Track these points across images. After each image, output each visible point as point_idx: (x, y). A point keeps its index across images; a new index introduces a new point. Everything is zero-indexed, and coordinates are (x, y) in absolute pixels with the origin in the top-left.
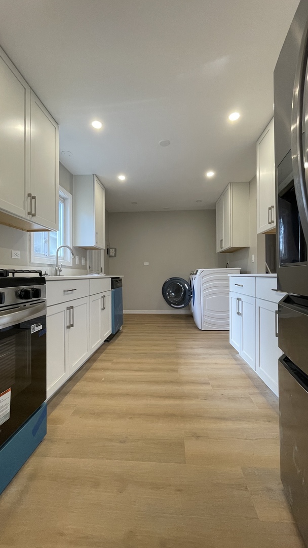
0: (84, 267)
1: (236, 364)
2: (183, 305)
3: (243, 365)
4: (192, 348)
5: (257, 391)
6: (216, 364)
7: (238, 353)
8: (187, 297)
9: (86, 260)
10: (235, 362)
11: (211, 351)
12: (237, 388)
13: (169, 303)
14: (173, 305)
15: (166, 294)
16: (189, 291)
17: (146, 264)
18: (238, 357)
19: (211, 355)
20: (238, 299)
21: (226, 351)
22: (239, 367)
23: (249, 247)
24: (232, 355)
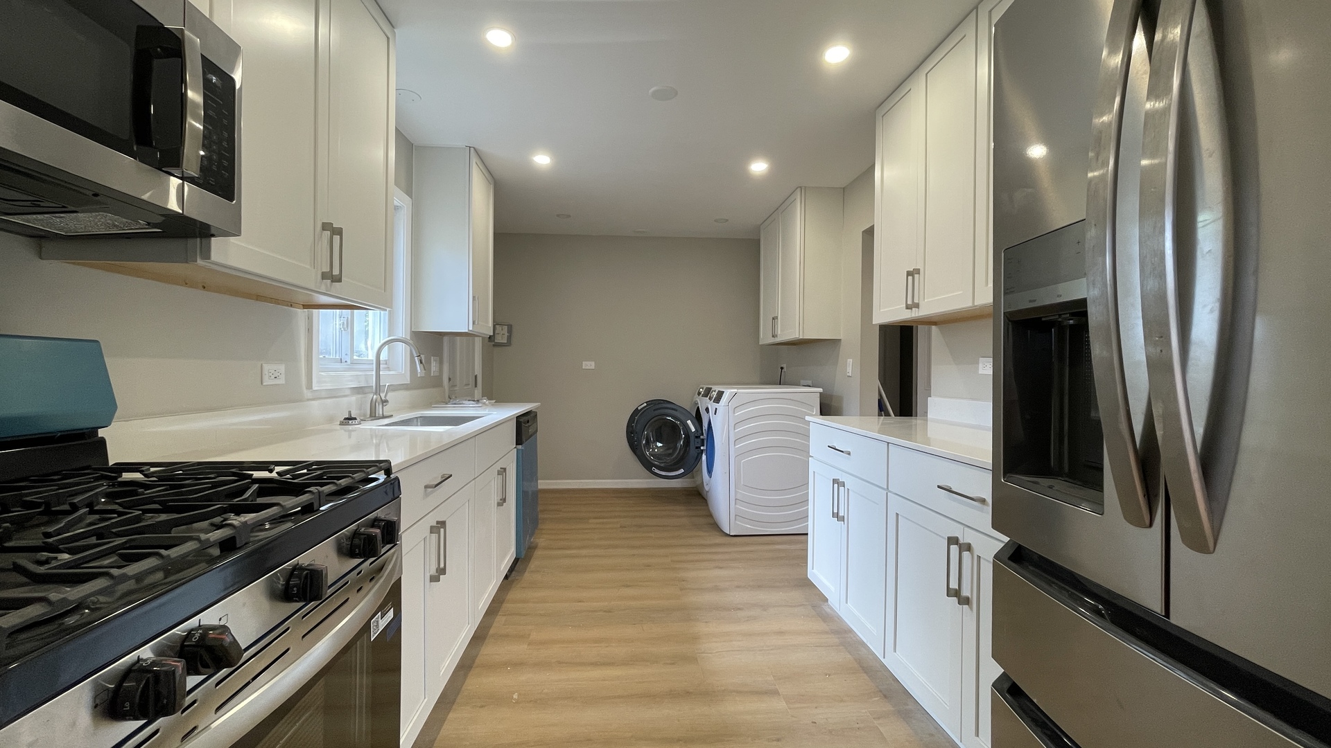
0: (436, 382)
1: (827, 633)
2: (682, 471)
3: (843, 636)
4: (716, 589)
5: (888, 707)
6: (781, 633)
7: (827, 600)
8: (693, 452)
9: (441, 363)
10: (821, 626)
11: (763, 596)
12: (842, 701)
13: (648, 465)
14: (657, 471)
15: (640, 442)
16: (697, 437)
17: (589, 365)
18: (828, 610)
19: (764, 607)
20: (835, 481)
21: (796, 595)
22: (834, 639)
23: (839, 340)
24: (814, 607)
